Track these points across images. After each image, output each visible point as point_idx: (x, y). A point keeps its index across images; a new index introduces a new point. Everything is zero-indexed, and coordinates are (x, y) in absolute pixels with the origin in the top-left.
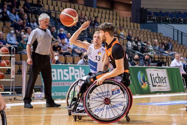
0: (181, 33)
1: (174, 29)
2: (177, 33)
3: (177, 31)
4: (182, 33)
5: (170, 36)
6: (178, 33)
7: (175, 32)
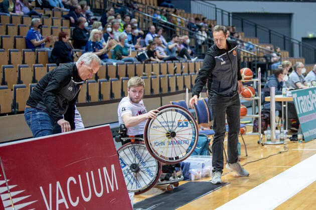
0: (227, 13)
1: (216, 8)
2: (220, 14)
3: (220, 11)
4: (222, 11)
5: (208, 17)
6: (222, 14)
7: (217, 13)
